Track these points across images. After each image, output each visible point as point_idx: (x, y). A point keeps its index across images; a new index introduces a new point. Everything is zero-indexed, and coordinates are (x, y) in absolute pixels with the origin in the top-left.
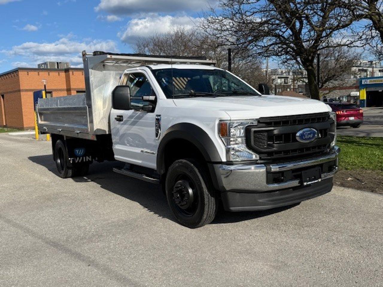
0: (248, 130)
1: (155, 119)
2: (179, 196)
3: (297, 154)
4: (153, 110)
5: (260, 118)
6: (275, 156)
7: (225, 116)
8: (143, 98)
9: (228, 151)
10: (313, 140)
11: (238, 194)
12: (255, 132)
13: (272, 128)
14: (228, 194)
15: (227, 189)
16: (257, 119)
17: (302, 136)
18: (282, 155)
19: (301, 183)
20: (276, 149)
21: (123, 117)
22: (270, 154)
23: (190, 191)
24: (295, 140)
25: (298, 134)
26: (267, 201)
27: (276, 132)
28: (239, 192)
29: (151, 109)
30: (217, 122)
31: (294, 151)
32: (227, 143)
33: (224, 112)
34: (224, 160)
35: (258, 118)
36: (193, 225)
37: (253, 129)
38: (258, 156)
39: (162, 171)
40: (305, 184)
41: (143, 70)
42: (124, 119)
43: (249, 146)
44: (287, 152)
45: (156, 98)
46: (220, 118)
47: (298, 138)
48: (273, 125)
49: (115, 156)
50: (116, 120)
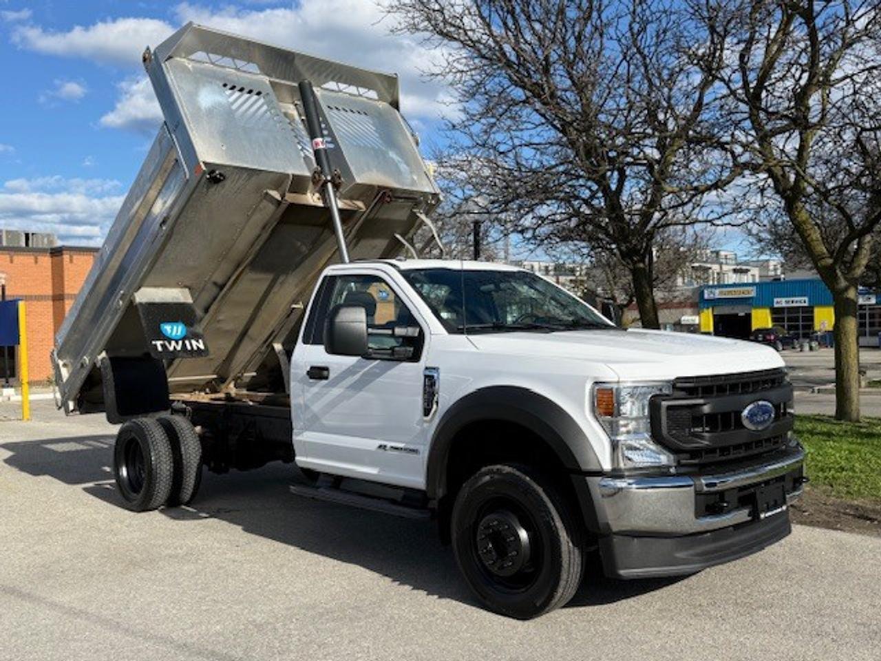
0: (654, 405)
1: (423, 378)
2: (491, 546)
3: (742, 453)
4: (415, 357)
5: (677, 378)
6: (705, 459)
7: (609, 375)
8: (393, 331)
9: (615, 446)
10: (768, 423)
11: (636, 540)
12: (669, 408)
13: (701, 401)
14: (615, 540)
15: (615, 529)
16: (668, 381)
17: (752, 415)
18: (717, 457)
19: (754, 515)
20: (706, 443)
21: (330, 369)
22: (695, 453)
23: (523, 534)
24: (739, 424)
25: (745, 412)
26: (692, 555)
27: (706, 409)
28: (637, 534)
29: (411, 355)
30: (588, 386)
31: (738, 447)
32: (612, 430)
33: (603, 365)
34: (607, 466)
35: (673, 378)
36: (525, 612)
37: (665, 404)
38: (672, 457)
39: (441, 491)
40: (762, 516)
41: (378, 270)
42: (332, 375)
43: (657, 437)
44: (724, 450)
45: (422, 333)
46: (595, 378)
47: (746, 423)
48: (700, 395)
49: (298, 458)
50: (308, 377)
